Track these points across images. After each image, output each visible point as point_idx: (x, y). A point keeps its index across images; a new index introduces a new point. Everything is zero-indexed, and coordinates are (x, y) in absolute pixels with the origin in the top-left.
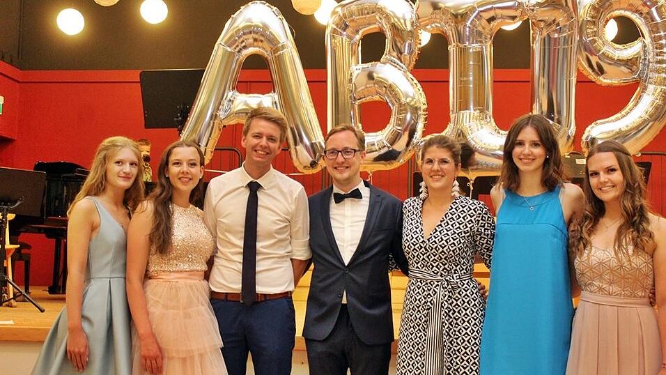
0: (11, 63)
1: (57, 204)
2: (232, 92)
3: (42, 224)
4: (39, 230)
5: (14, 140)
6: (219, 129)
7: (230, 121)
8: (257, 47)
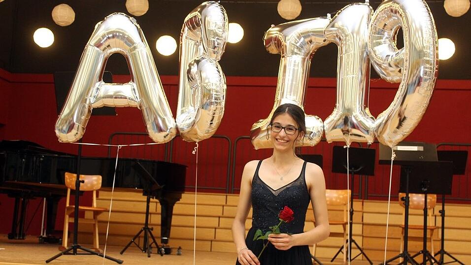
2: (98, 83)
6: (89, 111)
7: (99, 104)
8: (118, 47)
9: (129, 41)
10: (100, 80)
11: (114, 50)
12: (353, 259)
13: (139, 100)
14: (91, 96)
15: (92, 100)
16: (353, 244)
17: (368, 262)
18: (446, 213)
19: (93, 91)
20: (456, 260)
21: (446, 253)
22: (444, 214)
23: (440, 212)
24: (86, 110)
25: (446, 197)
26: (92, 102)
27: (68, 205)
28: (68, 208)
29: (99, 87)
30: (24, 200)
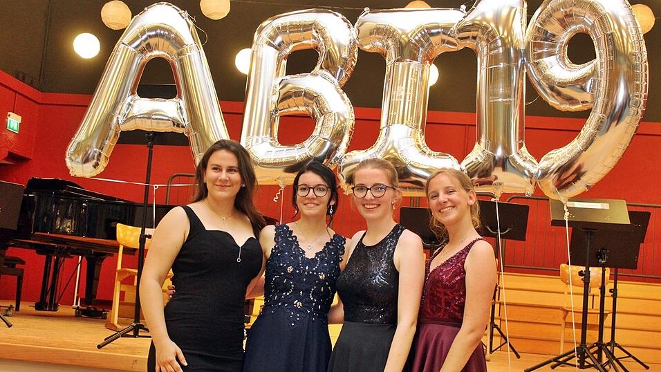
0: (31, 84)
1: (45, 220)
2: (130, 97)
3: (30, 239)
4: (31, 246)
5: (28, 159)
6: (116, 134)
7: (130, 126)
8: (162, 50)
9: (178, 42)
10: (133, 93)
11: (156, 53)
12: (496, 350)
13: (187, 123)
14: (119, 114)
15: (121, 120)
16: (495, 329)
17: (514, 353)
18: (619, 293)
19: (122, 107)
20: (630, 355)
21: (616, 345)
22: (616, 294)
23: (610, 291)
24: (112, 133)
25: (621, 272)
26: (120, 122)
27: (119, 267)
28: (121, 273)
29: (132, 103)
30: (58, 258)
